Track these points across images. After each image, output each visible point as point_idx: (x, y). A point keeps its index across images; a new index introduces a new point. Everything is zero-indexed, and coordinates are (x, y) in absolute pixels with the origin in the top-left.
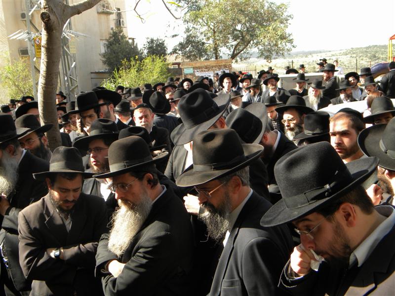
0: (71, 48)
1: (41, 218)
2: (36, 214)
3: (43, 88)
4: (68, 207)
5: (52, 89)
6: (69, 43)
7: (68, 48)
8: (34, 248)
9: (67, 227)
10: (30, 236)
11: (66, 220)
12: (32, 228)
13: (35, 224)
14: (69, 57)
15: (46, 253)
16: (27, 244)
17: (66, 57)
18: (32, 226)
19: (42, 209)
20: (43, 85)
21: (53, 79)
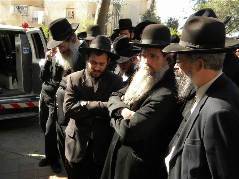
0: (122, 11)
1: (80, 80)
2: (78, 78)
3: (99, 11)
4: (96, 75)
5: (105, 12)
6: (121, 8)
7: (120, 11)
8: (72, 97)
9: (95, 89)
10: (72, 90)
11: (95, 85)
12: (73, 86)
13: (76, 83)
14: (119, 16)
15: (78, 102)
16: (69, 95)
17: (117, 16)
18: (74, 84)
19: (82, 75)
20: (99, 9)
21: (106, 6)
